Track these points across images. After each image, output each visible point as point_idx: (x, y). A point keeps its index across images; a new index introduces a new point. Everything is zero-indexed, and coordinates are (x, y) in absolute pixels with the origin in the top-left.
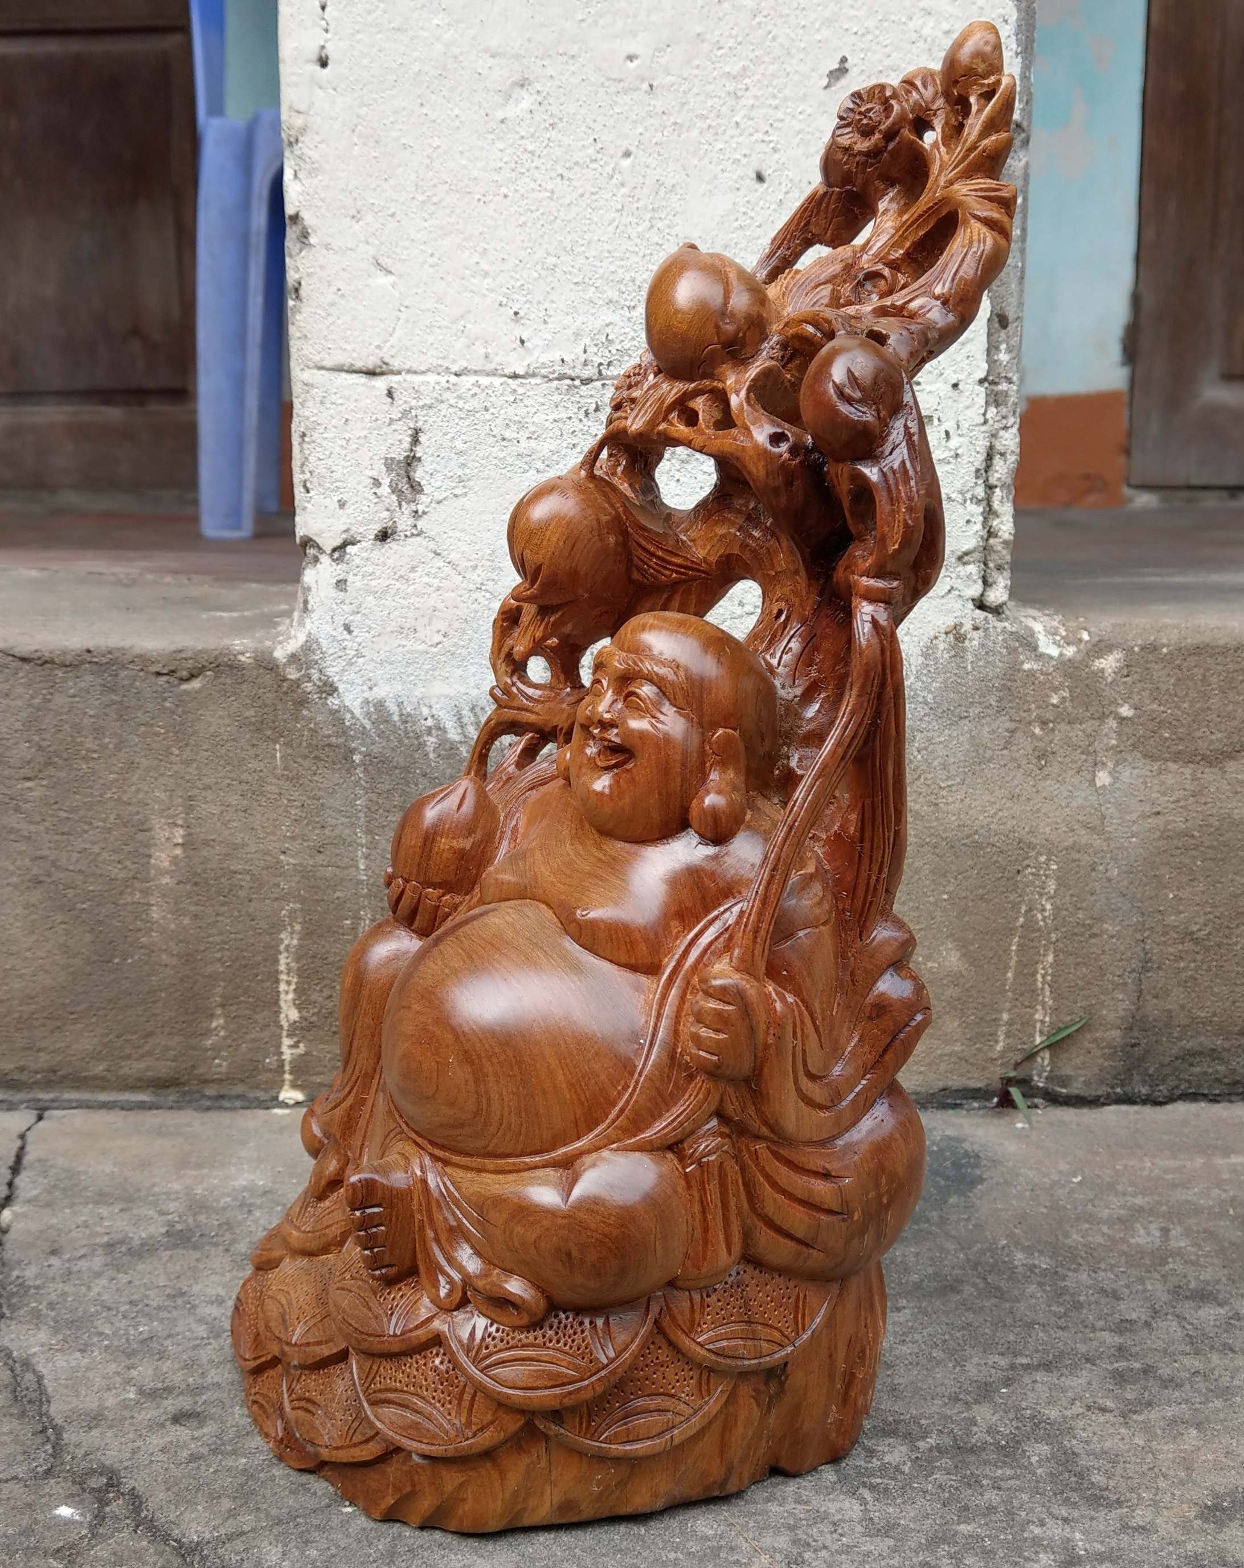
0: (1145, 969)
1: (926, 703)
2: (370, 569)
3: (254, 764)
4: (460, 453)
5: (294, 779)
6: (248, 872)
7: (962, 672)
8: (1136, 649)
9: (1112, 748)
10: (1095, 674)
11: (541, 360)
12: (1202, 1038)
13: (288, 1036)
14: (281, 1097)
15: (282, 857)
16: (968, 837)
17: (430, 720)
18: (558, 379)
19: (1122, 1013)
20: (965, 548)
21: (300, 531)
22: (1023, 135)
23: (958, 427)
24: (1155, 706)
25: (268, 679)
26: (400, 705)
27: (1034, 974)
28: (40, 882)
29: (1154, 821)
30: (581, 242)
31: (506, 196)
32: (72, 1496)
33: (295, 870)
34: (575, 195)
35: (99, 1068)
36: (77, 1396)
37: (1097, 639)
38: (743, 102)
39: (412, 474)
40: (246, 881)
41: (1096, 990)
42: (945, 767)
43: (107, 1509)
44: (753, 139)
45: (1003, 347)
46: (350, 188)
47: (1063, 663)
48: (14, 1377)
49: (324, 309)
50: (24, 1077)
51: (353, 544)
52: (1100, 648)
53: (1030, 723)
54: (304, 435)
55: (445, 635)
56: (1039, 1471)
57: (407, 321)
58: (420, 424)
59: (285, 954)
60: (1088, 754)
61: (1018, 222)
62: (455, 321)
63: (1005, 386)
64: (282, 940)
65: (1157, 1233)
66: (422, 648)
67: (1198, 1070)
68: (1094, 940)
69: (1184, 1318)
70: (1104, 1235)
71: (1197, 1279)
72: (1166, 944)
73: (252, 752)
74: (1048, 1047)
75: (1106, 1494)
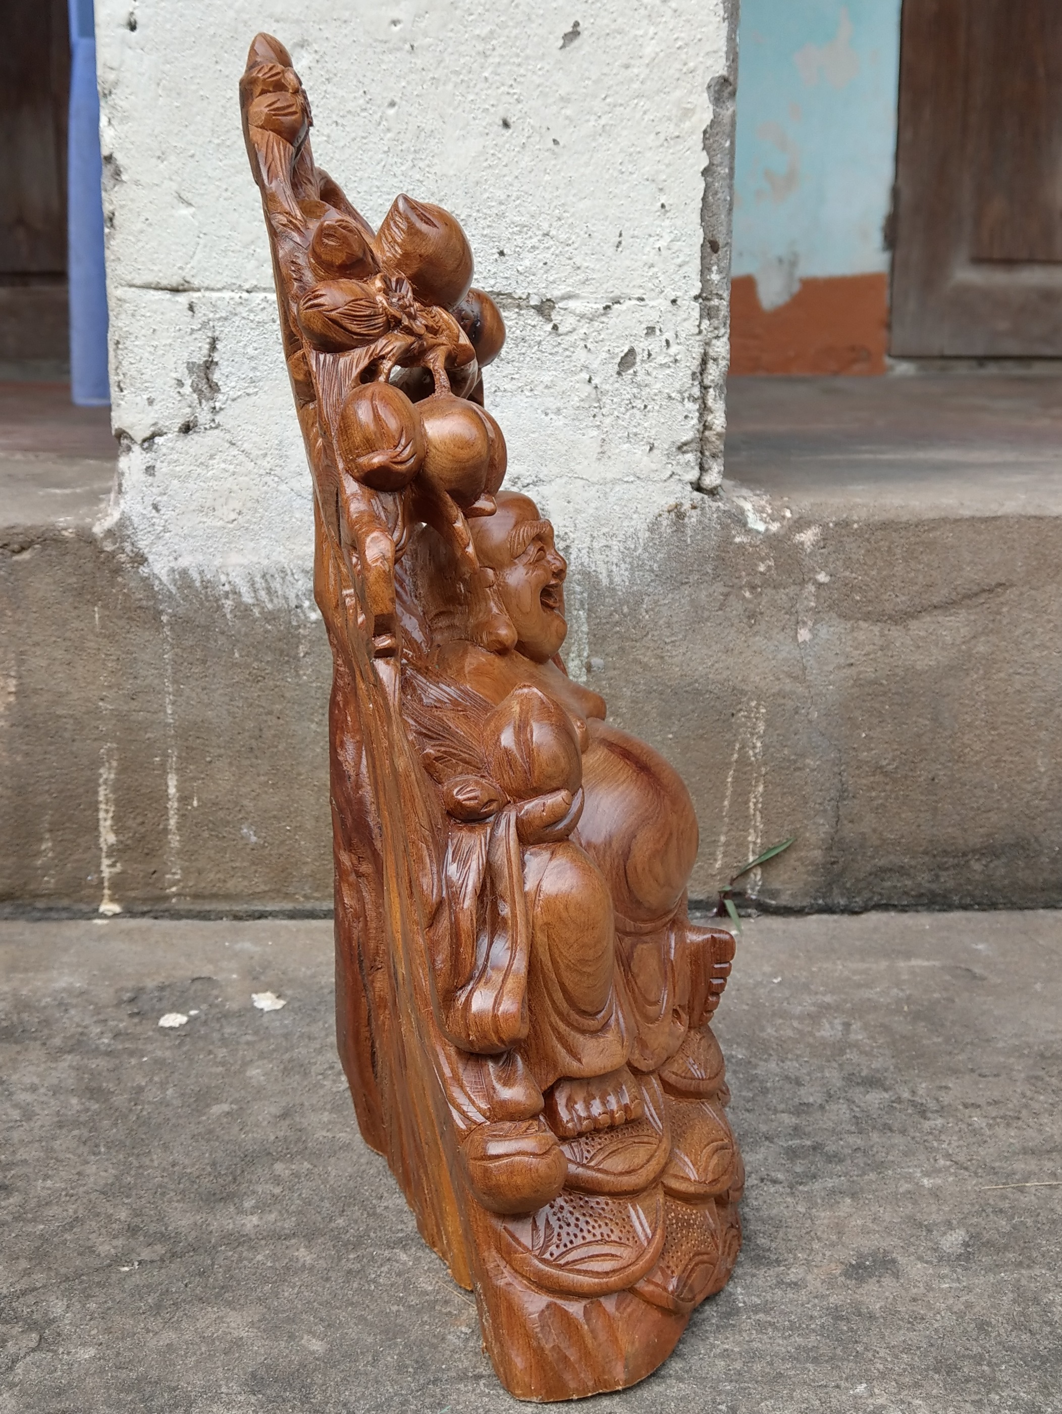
0: (842, 798)
1: (652, 571)
2: (175, 457)
3: (76, 624)
4: (251, 358)
5: (111, 637)
6: (72, 716)
7: (683, 544)
8: (831, 525)
9: (811, 609)
10: (795, 546)
12: (891, 857)
13: (108, 857)
14: (101, 909)
15: (101, 704)
16: (688, 685)
17: (227, 585)
19: (822, 836)
20: (684, 439)
21: (116, 425)
22: (730, 88)
23: (677, 336)
24: (847, 573)
25: (88, 551)
26: (201, 573)
27: (747, 802)
29: (848, 671)
30: (353, 178)
33: (112, 715)
34: (349, 139)
37: (797, 516)
38: (491, 60)
39: (210, 376)
40: (70, 724)
41: (799, 815)
42: (669, 625)
44: (500, 91)
45: (715, 268)
46: (156, 132)
47: (769, 537)
49: (135, 236)
51: (160, 435)
52: (801, 524)
53: (741, 588)
54: (118, 343)
55: (240, 513)
57: (205, 246)
58: (217, 334)
59: (103, 787)
60: (791, 614)
61: (726, 162)
62: (246, 246)
63: (715, 302)
64: (101, 775)
65: (840, 1028)
66: (220, 523)
67: (888, 884)
68: (797, 773)
69: (854, 1102)
70: (794, 1029)
71: (869, 1067)
72: (859, 776)
73: (74, 613)
74: (760, 865)
75: (766, 1254)
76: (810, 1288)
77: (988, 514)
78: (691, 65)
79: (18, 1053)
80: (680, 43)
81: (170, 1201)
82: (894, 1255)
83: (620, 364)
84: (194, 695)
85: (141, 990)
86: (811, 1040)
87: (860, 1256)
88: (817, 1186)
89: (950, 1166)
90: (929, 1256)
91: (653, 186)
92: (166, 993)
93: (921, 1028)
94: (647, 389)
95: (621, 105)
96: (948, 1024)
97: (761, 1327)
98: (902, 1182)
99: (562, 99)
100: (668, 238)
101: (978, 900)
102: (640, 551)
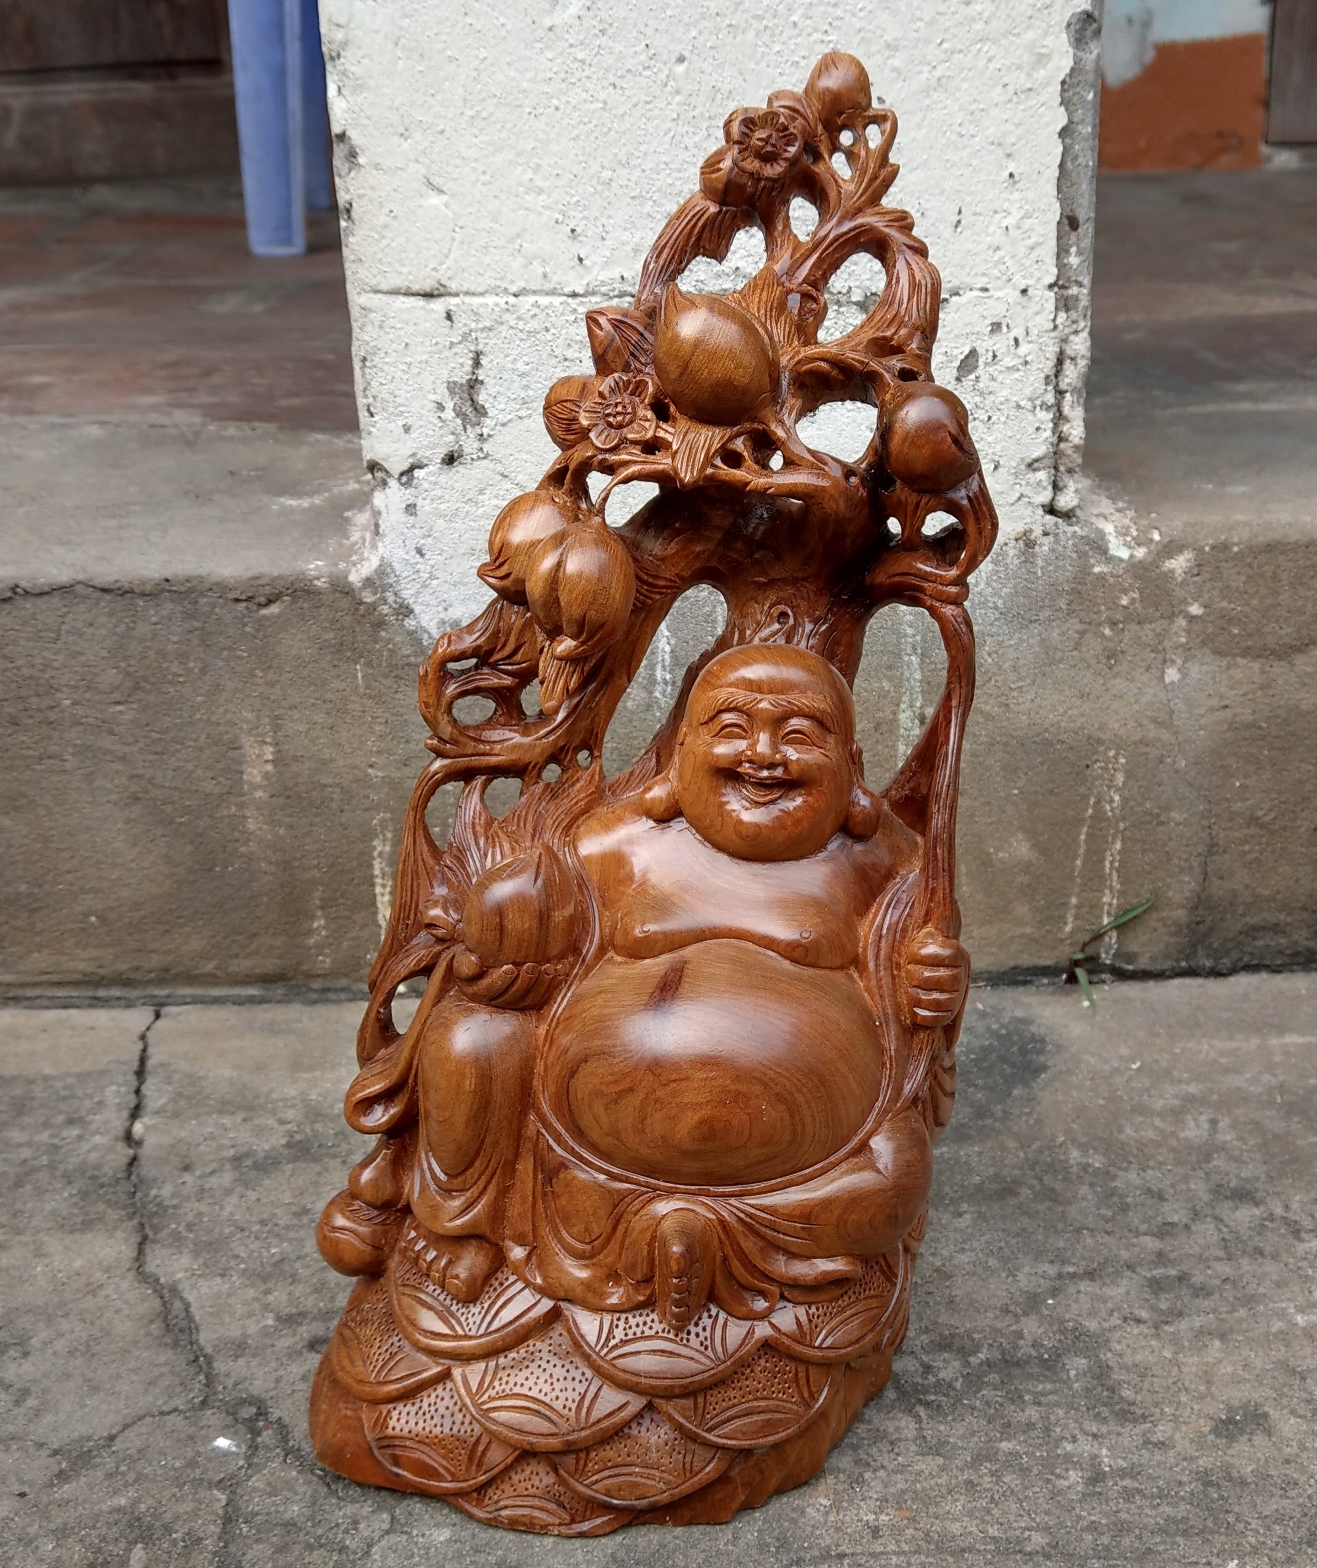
0: (1211, 853)
1: (996, 608)
2: (439, 493)
3: (336, 684)
4: (522, 375)
5: (377, 698)
6: (338, 785)
7: (1032, 576)
8: (1206, 549)
9: (1181, 646)
10: (1165, 574)
11: (600, 278)
12: (1265, 914)
15: (370, 771)
16: (1038, 735)
18: (619, 296)
19: (1187, 894)
20: (1035, 455)
21: (367, 455)
23: (1027, 333)
24: (1224, 604)
25: (345, 603)
27: (1102, 861)
28: (138, 799)
29: (1222, 714)
30: (637, 154)
31: (557, 109)
32: (227, 1427)
33: (383, 782)
34: (629, 106)
35: (210, 967)
36: (222, 1324)
37: (1167, 539)
39: (475, 397)
40: (337, 794)
41: (1162, 873)
42: (1015, 668)
43: (259, 1440)
45: (1073, 250)
46: (396, 104)
47: (1133, 565)
48: (164, 1304)
49: (378, 232)
50: (138, 976)
51: (420, 467)
52: (1170, 549)
53: (1100, 624)
54: (364, 359)
56: (1076, 1385)
57: (462, 242)
58: (480, 347)
59: (378, 860)
60: (1157, 652)
61: (1089, 119)
62: (511, 241)
63: (1074, 290)
64: (375, 847)
65: (1206, 1126)
67: (1260, 943)
68: (1161, 828)
69: (1221, 1221)
70: (1156, 1128)
71: (1238, 1176)
72: (1231, 829)
73: (334, 672)
74: (1117, 927)
75: (1132, 1408)
76: (1178, 1448)
82: (1265, 1408)
83: (959, 368)
86: (1174, 1143)
87: (1231, 1410)
88: (1183, 1325)
91: (1000, 152)
93: (1296, 1124)
94: (992, 397)
95: (960, 51)
97: (1128, 1495)
98: (1275, 1319)
99: (888, 46)
100: (1017, 215)
102: (982, 586)
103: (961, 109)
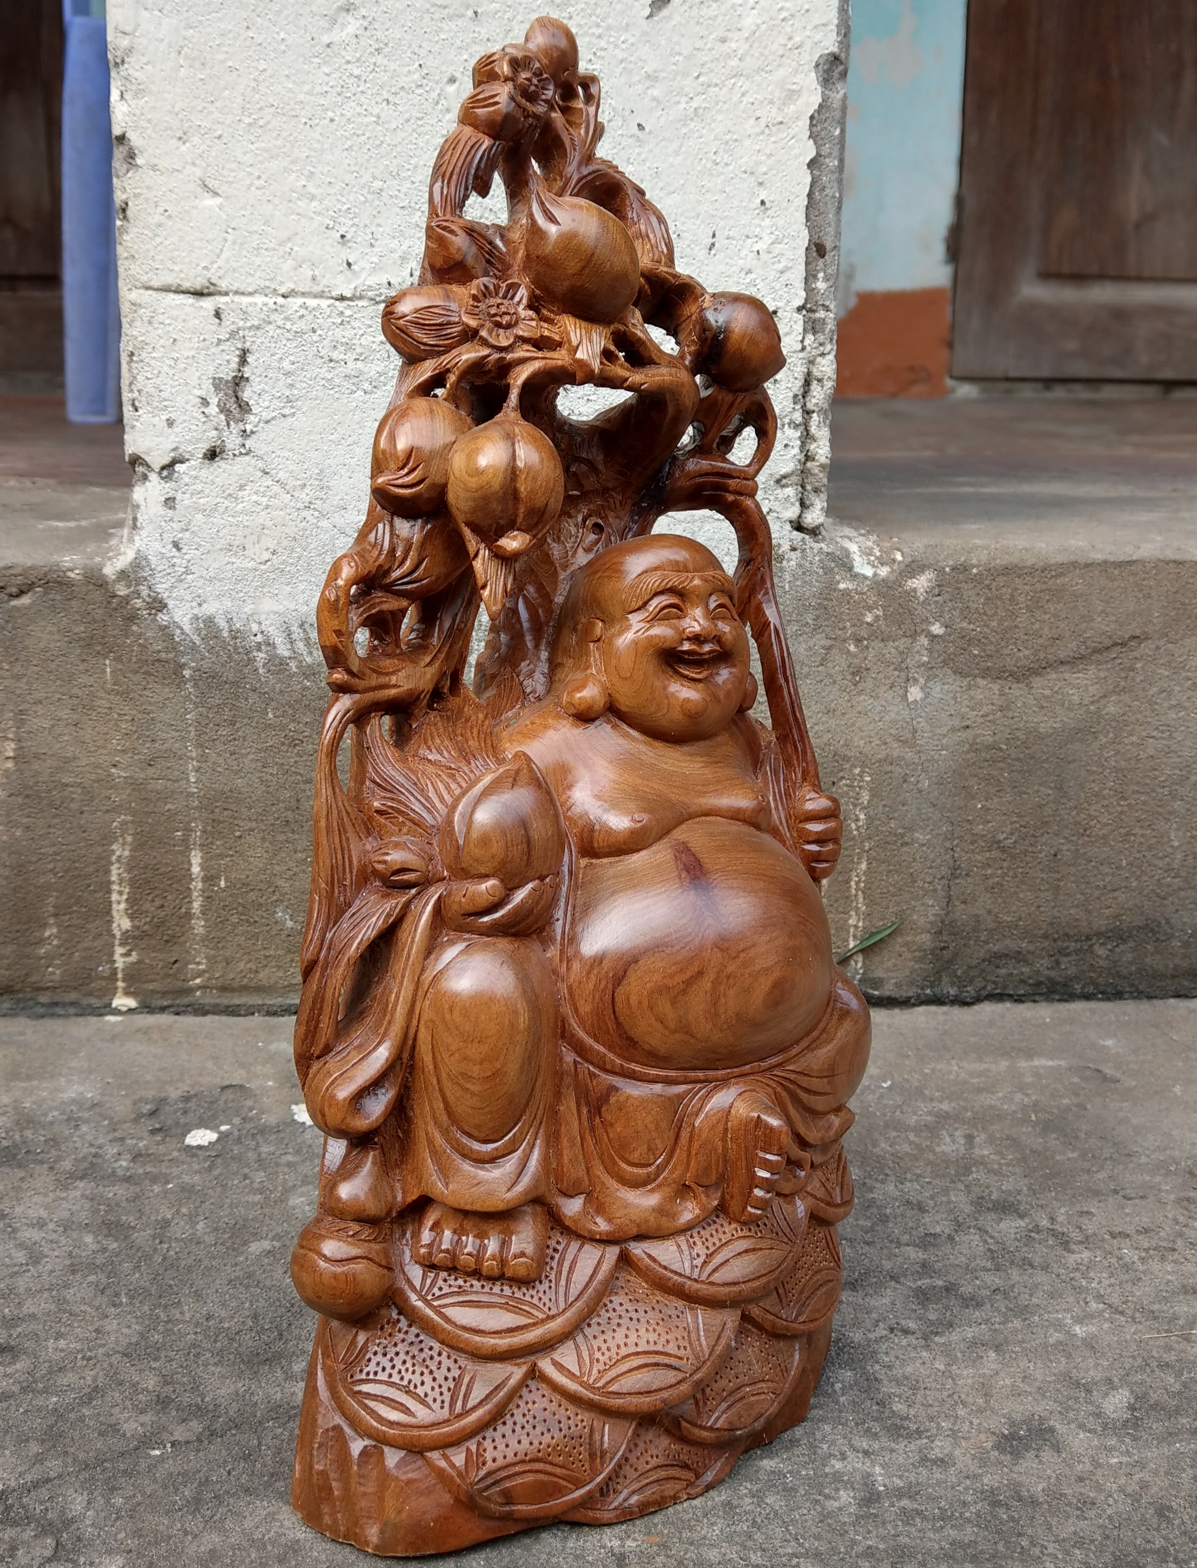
0: (954, 876)
2: (199, 487)
3: (84, 679)
4: (288, 374)
5: (125, 695)
6: (79, 785)
7: (780, 590)
8: (948, 569)
9: (923, 665)
10: (908, 593)
11: (367, 283)
12: (1008, 942)
13: (121, 945)
14: (114, 1005)
15: (113, 770)
17: (259, 636)
18: (383, 300)
19: (932, 918)
20: (783, 471)
21: (130, 449)
22: (841, 68)
24: (965, 625)
25: (97, 595)
26: (230, 620)
27: (848, 881)
29: (963, 735)
30: (407, 166)
31: (332, 120)
33: (126, 783)
34: (402, 121)
37: (910, 559)
39: (240, 394)
40: (77, 794)
41: (907, 896)
45: (821, 275)
46: (177, 109)
47: (878, 583)
49: (152, 230)
51: (182, 462)
52: (913, 568)
53: (845, 641)
54: (132, 354)
55: (274, 553)
56: (842, 1399)
57: (234, 243)
58: (247, 345)
59: (116, 865)
60: (901, 670)
61: (836, 153)
62: (282, 243)
63: (821, 314)
64: (113, 851)
65: (962, 1141)
66: (251, 565)
67: (1003, 971)
68: (905, 849)
69: (987, 1232)
70: (911, 1143)
71: (999, 1189)
72: (974, 852)
73: (82, 667)
74: (862, 951)
75: (906, 1423)
76: (960, 1465)
77: (1121, 558)
78: (797, 39)
79: (22, 1179)
80: (784, 14)
81: (206, 1365)
82: (1051, 1423)
84: (221, 761)
85: (163, 1101)
86: (932, 1157)
87: (1012, 1423)
88: (955, 1336)
89: (1104, 1311)
90: (1091, 1423)
91: (752, 180)
92: (192, 1104)
93: (1053, 1141)
95: (716, 85)
96: (1083, 1136)
97: (907, 1517)
98: (1053, 1329)
99: (648, 76)
100: (768, 240)
101: (1102, 989)
103: (716, 139)
